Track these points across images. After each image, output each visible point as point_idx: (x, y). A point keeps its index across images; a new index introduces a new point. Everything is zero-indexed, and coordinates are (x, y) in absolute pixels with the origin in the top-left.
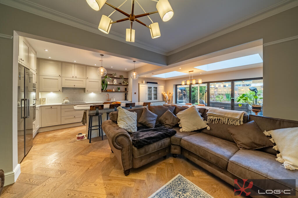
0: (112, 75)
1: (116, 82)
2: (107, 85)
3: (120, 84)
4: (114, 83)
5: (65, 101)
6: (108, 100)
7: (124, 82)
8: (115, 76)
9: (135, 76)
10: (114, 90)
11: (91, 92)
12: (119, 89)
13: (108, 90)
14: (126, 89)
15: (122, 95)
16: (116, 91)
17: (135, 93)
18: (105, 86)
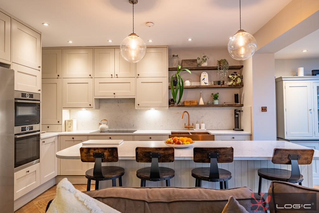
0: (195, 61)
1: (207, 80)
2: (182, 88)
3: (219, 83)
4: (203, 84)
5: (101, 126)
6: (188, 128)
7: (230, 76)
8: (205, 64)
9: (246, 46)
10: (201, 102)
11: (148, 107)
12: (216, 97)
13: (187, 102)
14: (237, 98)
15: (226, 115)
16: (208, 104)
17: (264, 109)
18: (177, 91)
